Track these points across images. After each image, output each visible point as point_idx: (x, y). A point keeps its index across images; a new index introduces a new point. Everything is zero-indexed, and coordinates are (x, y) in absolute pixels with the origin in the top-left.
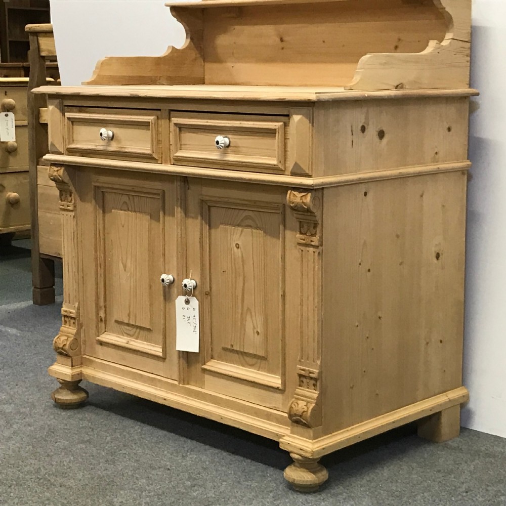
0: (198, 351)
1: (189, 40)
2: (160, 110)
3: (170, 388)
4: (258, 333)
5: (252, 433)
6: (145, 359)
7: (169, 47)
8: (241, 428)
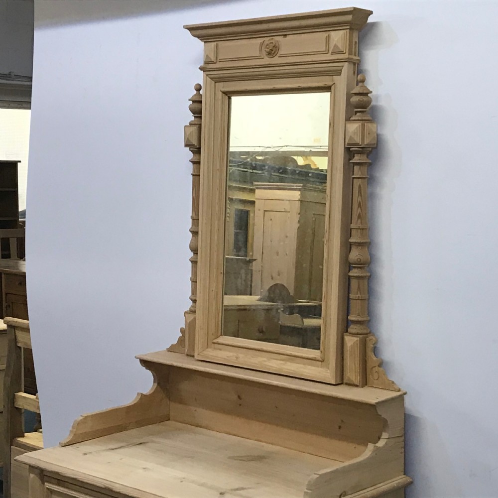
1: (156, 384)
7: (138, 394)
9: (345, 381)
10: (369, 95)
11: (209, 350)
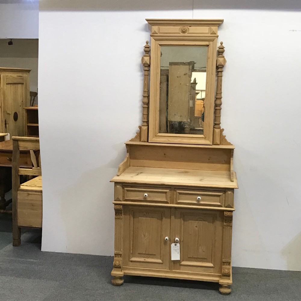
0: (180, 260)
2: (171, 188)
3: (167, 272)
4: (204, 251)
5: (204, 281)
6: (154, 264)
8: (200, 280)
9: (214, 143)
10: (224, 49)
11: (154, 139)
